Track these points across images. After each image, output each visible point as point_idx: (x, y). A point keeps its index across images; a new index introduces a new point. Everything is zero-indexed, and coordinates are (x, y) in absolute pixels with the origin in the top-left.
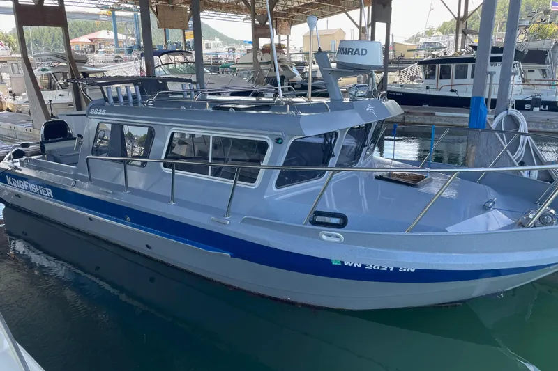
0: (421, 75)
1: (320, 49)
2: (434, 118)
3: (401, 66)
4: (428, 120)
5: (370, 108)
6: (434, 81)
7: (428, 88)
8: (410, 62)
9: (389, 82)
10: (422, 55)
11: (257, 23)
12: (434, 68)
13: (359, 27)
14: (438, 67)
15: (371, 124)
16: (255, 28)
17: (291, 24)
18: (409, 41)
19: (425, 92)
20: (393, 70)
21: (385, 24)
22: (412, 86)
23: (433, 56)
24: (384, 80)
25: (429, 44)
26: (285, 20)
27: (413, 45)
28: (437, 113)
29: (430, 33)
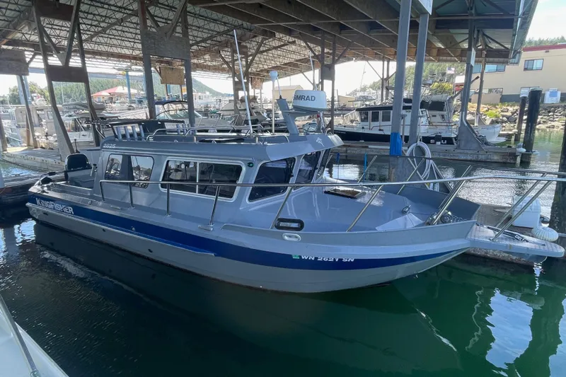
0: (358, 119)
1: (281, 97)
2: (367, 149)
3: (344, 112)
4: (363, 151)
5: (319, 140)
6: (367, 123)
7: (363, 128)
8: (350, 110)
9: (335, 124)
10: (359, 105)
11: (236, 80)
12: (367, 115)
13: (313, 84)
14: (370, 113)
15: (320, 152)
16: (235, 84)
17: (263, 81)
18: (349, 95)
19: (361, 131)
20: (339, 115)
21: (331, 82)
22: (353, 127)
23: (366, 105)
24: (331, 122)
25: (364, 97)
26: (258, 79)
27: (353, 98)
28: (370, 146)
29: (364, 89)
